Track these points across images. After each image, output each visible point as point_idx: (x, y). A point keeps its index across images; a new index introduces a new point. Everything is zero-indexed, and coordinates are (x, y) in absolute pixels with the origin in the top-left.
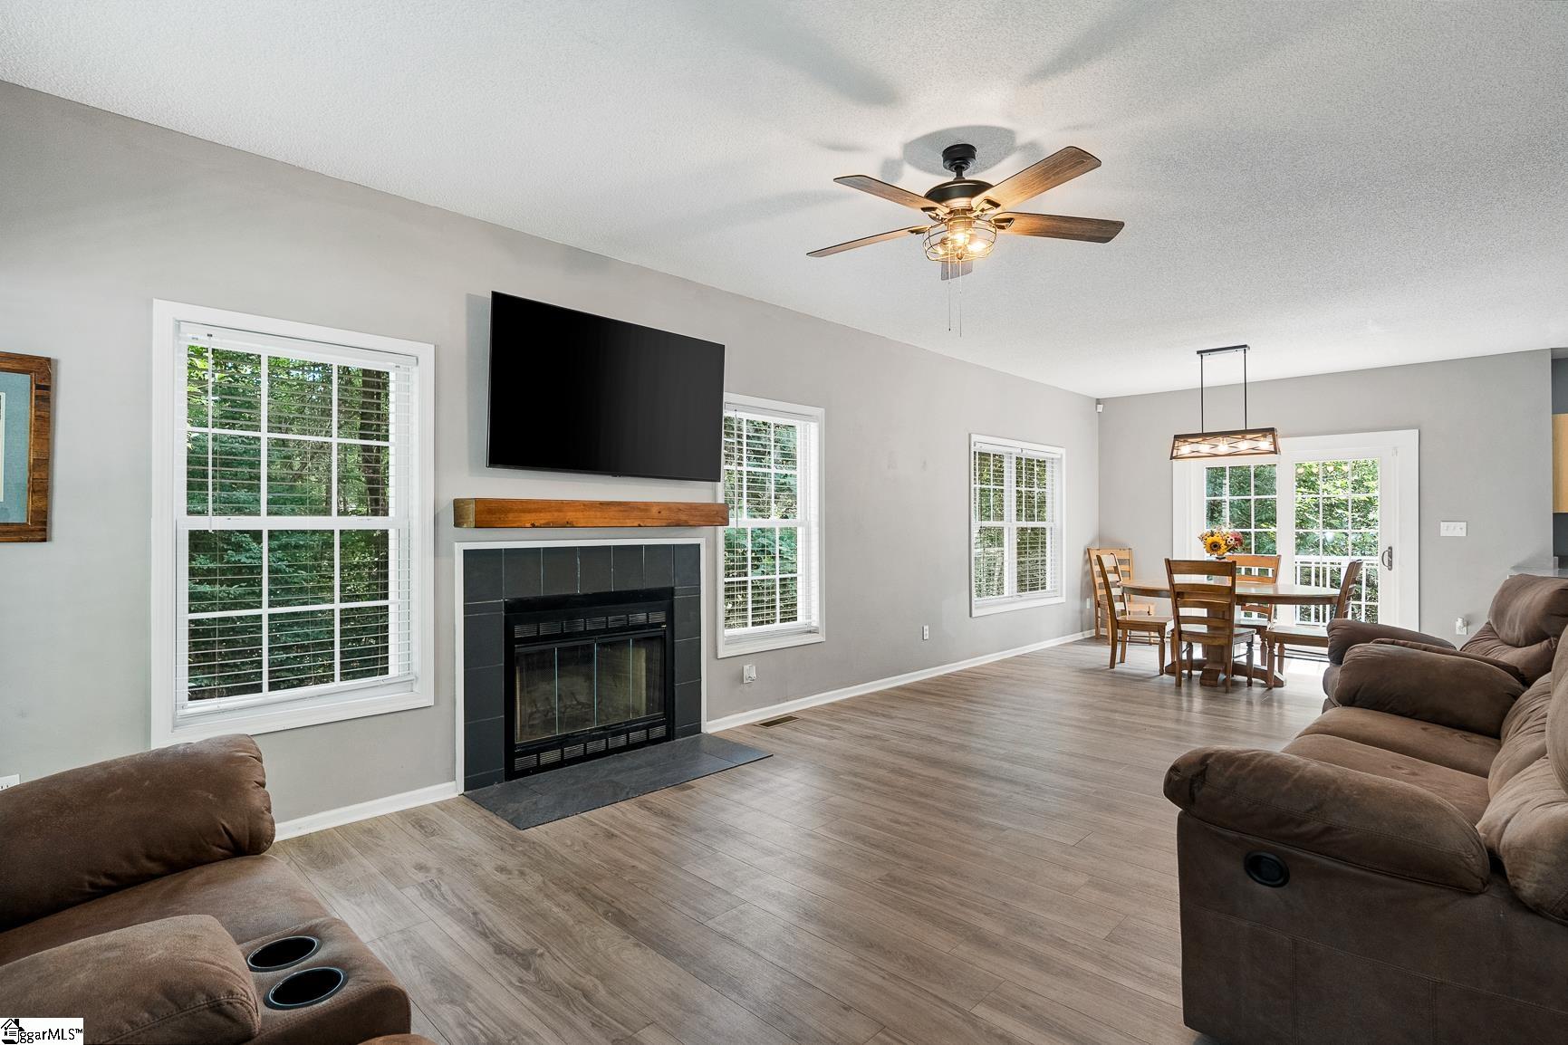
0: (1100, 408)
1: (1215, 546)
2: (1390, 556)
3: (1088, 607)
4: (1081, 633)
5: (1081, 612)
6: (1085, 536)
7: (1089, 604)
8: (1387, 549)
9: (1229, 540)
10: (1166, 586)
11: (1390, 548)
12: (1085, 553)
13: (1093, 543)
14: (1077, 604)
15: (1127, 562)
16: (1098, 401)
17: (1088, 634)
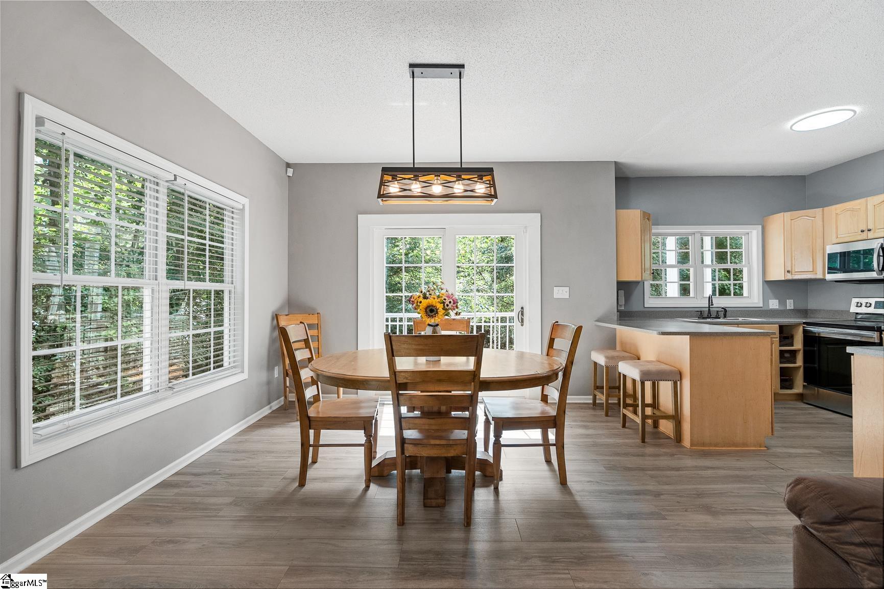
0: (290, 172)
1: (432, 311)
2: (522, 314)
3: (276, 376)
4: (268, 406)
5: (269, 383)
6: (273, 300)
7: (277, 372)
8: (520, 309)
9: (447, 302)
10: (386, 374)
11: (522, 308)
12: (273, 319)
13: (281, 308)
14: (263, 376)
15: (316, 326)
16: (288, 165)
17: (275, 405)
